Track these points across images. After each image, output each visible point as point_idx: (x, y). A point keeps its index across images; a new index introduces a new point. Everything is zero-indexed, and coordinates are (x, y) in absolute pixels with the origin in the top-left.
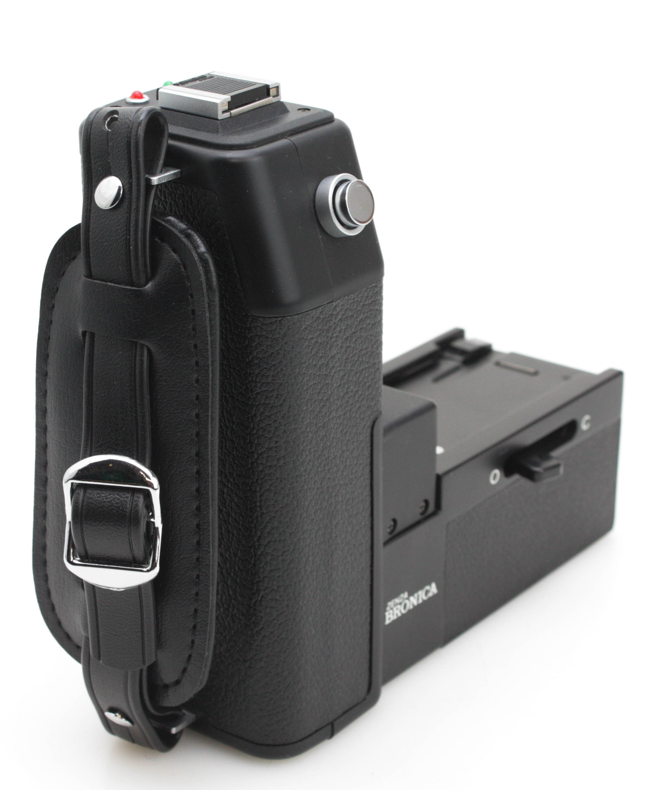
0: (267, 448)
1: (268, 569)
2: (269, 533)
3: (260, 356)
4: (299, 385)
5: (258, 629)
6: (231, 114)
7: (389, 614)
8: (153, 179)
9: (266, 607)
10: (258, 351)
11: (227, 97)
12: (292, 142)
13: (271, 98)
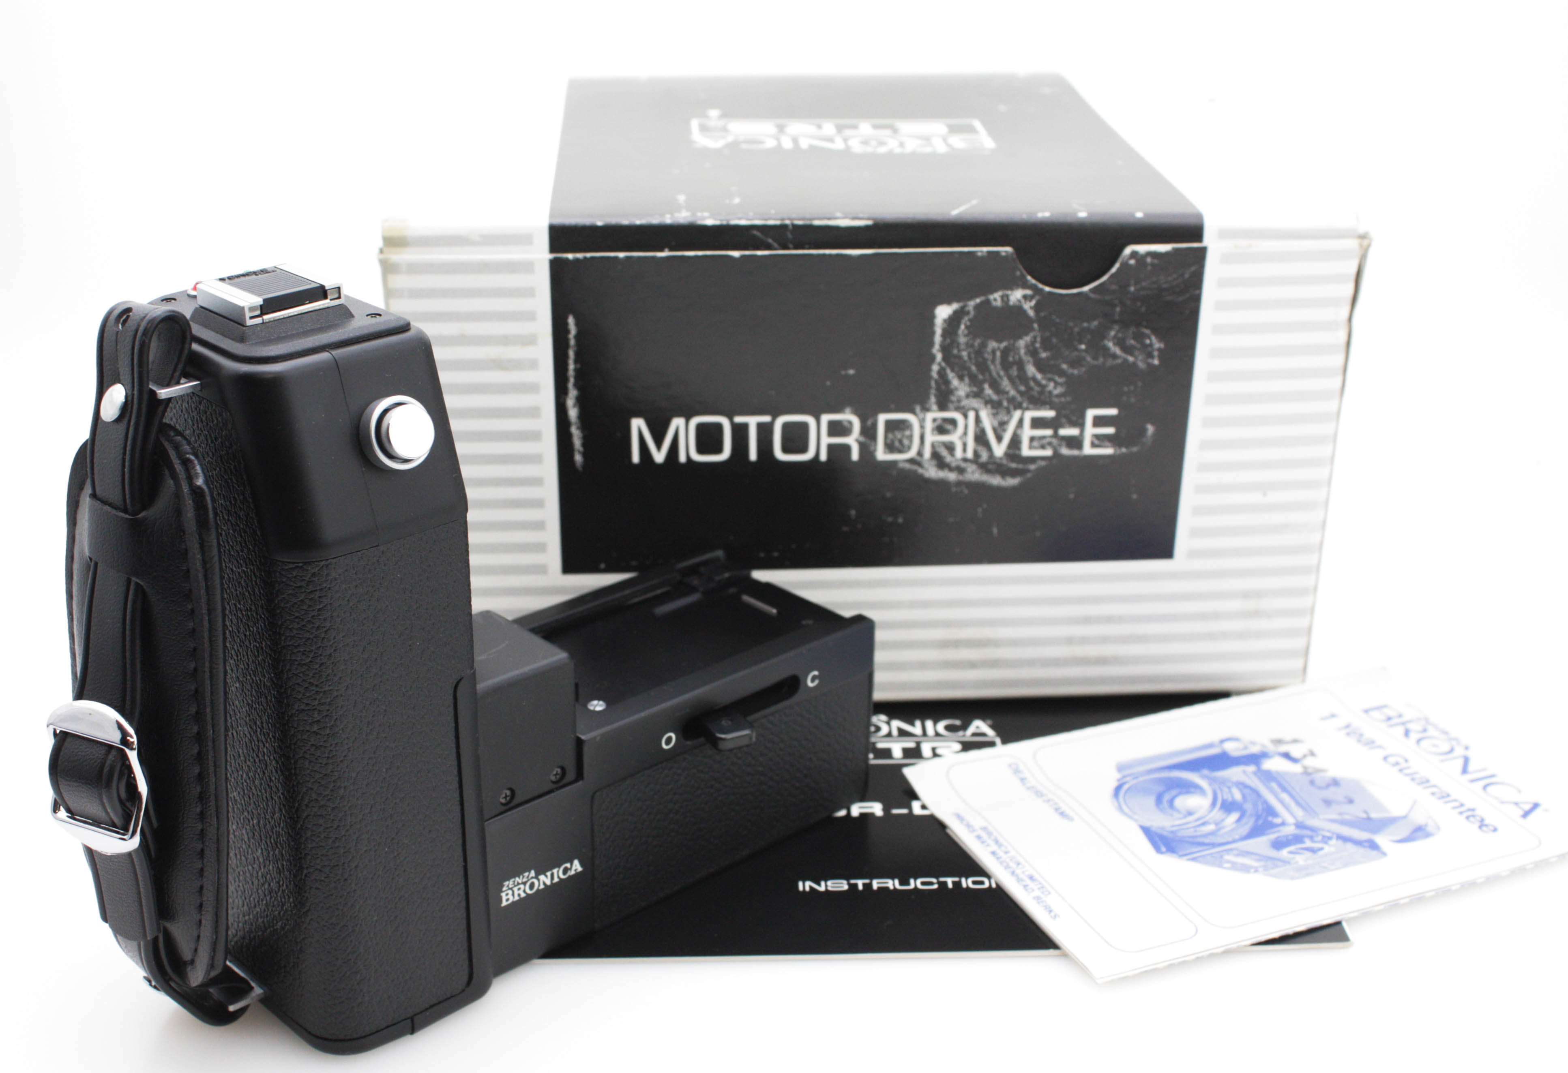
0: (297, 711)
1: (310, 846)
2: (307, 806)
3: (282, 605)
4: (332, 642)
5: (305, 910)
6: (263, 320)
7: (507, 895)
8: (160, 393)
9: (311, 888)
10: (279, 599)
11: (258, 301)
12: (333, 356)
13: (327, 301)
